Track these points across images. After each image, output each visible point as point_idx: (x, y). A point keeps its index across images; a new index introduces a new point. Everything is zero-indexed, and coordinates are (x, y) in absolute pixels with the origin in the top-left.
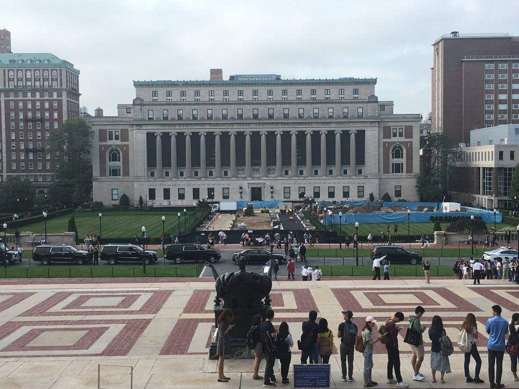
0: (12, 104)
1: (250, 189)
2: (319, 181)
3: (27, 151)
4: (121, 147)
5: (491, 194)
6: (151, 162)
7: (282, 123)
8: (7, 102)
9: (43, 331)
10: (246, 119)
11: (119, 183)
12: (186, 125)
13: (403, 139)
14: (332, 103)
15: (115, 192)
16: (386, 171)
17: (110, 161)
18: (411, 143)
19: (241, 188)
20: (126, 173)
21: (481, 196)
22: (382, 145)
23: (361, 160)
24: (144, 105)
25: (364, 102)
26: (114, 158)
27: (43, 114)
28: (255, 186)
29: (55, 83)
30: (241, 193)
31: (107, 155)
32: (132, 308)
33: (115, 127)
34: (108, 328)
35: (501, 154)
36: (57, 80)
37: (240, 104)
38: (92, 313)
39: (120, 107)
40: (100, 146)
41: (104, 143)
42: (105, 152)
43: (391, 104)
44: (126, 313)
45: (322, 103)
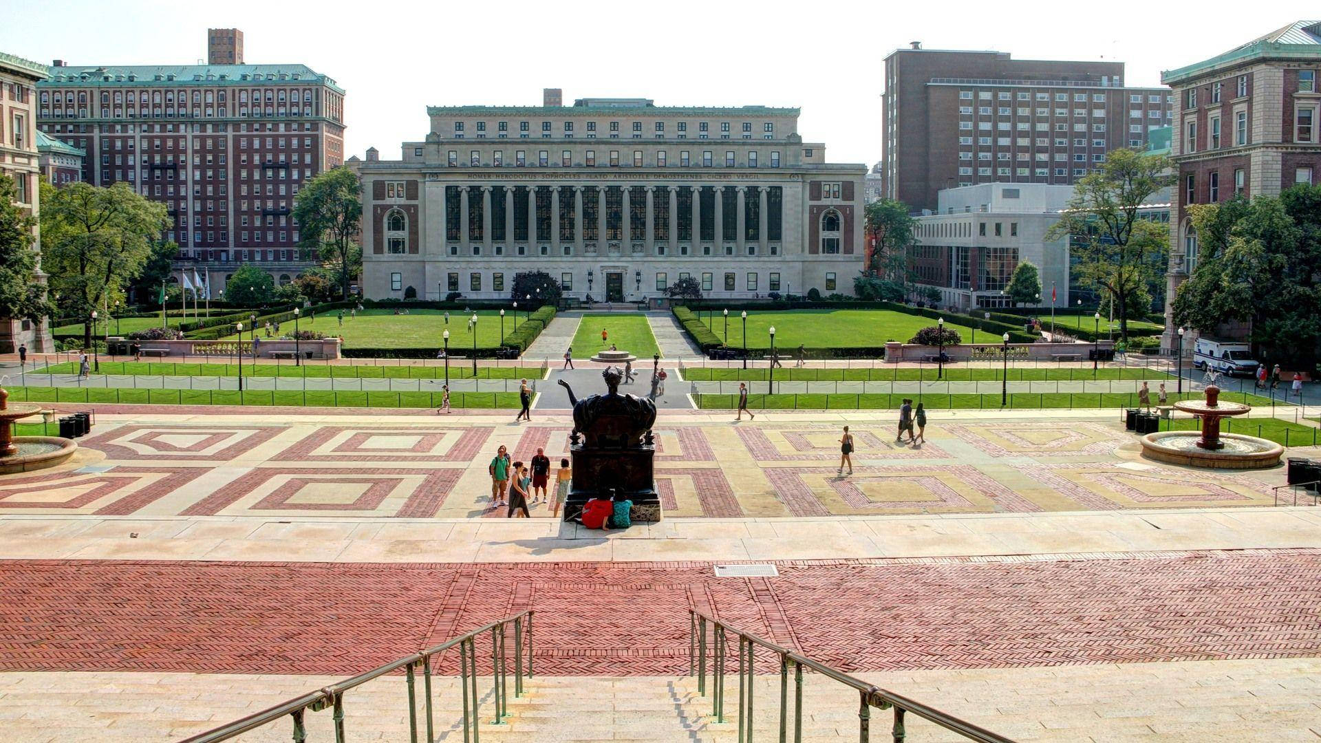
0: (244, 143)
1: (605, 275)
2: (711, 265)
3: (265, 213)
4: (407, 208)
5: (966, 287)
6: (453, 234)
7: (655, 174)
8: (237, 140)
9: (306, 482)
10: (599, 167)
11: (402, 264)
12: (507, 175)
13: (839, 202)
14: (734, 144)
15: (396, 277)
16: (814, 250)
17: (389, 229)
18: (852, 208)
19: (590, 274)
20: (414, 249)
21: (952, 290)
22: (807, 209)
23: (775, 233)
24: (442, 143)
25: (781, 144)
26: (396, 224)
27: (289, 157)
28: (612, 271)
29: (307, 110)
30: (590, 281)
31: (385, 220)
32: (436, 451)
33: (399, 177)
34: (402, 479)
35: (983, 226)
36: (311, 105)
37: (590, 143)
38: (373, 458)
39: (406, 146)
40: (375, 207)
41: (380, 202)
42: (382, 217)
43: (821, 148)
44: (423, 459)
45: (716, 143)
